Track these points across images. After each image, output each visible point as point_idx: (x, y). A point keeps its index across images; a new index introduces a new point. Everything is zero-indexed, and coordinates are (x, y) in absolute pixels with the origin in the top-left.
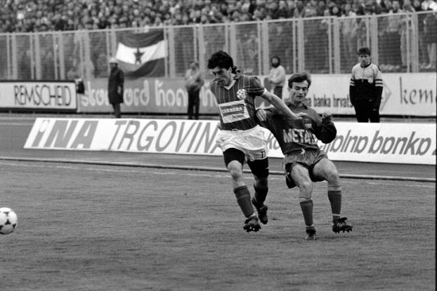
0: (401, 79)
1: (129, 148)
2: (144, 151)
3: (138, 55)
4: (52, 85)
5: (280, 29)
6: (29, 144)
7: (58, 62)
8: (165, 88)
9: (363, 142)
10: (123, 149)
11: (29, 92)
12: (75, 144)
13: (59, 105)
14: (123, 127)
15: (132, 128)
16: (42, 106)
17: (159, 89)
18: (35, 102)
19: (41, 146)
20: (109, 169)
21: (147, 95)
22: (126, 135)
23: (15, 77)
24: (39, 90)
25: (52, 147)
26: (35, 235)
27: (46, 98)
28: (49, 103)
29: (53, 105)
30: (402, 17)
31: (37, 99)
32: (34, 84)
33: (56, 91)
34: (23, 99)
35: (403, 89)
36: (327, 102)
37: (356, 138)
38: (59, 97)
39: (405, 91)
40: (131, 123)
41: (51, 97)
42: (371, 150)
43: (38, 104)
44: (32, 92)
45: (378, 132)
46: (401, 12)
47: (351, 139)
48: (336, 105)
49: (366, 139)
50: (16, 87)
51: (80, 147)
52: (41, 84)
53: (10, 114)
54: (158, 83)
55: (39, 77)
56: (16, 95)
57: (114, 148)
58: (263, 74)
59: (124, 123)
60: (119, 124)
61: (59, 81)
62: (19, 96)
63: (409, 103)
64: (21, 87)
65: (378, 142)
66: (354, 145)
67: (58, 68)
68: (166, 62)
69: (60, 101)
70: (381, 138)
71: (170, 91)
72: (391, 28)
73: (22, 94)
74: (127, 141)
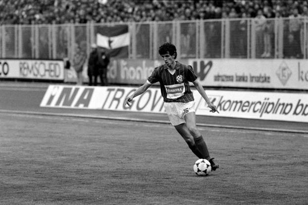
0: (299, 64)
1: (117, 107)
2: (128, 110)
3: (110, 42)
4: (47, 62)
5: (212, 26)
6: (44, 104)
7: (52, 46)
8: (128, 66)
9: (289, 107)
10: (113, 108)
11: (30, 67)
12: (77, 104)
13: (52, 76)
14: (113, 93)
15: (119, 94)
16: (39, 77)
17: (124, 66)
18: (34, 75)
19: (53, 105)
20: (111, 122)
21: (115, 71)
22: (115, 99)
23: (20, 56)
24: (37, 66)
25: (61, 106)
26: (91, 166)
27: (42, 72)
28: (44, 75)
29: (47, 77)
30: (301, 19)
31: (36, 72)
32: (34, 62)
33: (50, 67)
34: (25, 72)
35: (301, 71)
36: (245, 79)
37: (283, 104)
38: (52, 71)
39: (302, 72)
40: (119, 90)
41: (46, 70)
42: (295, 113)
43: (37, 75)
44: (32, 68)
45: (300, 101)
46: (299, 16)
47: (280, 105)
48: (252, 81)
49: (291, 105)
50: (21, 63)
51: (81, 106)
52: (39, 62)
53: (16, 82)
54: (123, 63)
55: (37, 56)
56: (21, 69)
57: (106, 107)
58: (199, 58)
59: (113, 90)
60: (110, 90)
61: (52, 59)
62: (23, 69)
63: (305, 80)
64: (25, 63)
65: (300, 108)
66: (282, 109)
67: (52, 51)
68: (129, 48)
69: (52, 73)
70: (302, 105)
71: (132, 69)
72: (293, 28)
73: (25, 68)
74: (115, 103)
